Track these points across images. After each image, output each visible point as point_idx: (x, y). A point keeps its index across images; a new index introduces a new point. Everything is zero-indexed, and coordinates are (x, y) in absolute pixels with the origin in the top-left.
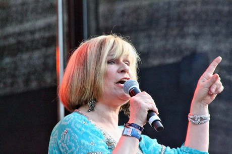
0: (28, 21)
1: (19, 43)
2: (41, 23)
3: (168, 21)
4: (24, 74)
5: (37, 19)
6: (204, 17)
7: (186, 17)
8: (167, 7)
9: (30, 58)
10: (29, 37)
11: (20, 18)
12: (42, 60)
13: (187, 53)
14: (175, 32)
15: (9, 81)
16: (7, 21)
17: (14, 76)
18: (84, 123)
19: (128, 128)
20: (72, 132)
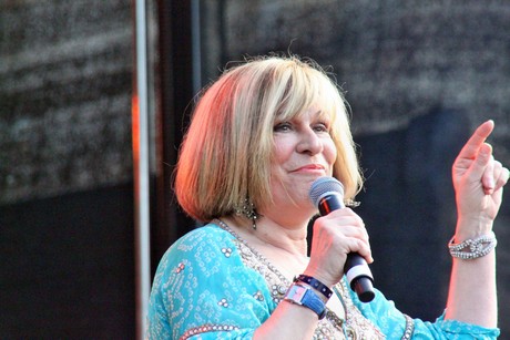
0: (68, 37)
1: (49, 86)
2: (96, 42)
3: (380, 39)
4: (60, 156)
5: (89, 34)
6: (459, 28)
7: (418, 30)
8: (376, 7)
9: (75, 120)
10: (71, 73)
11: (51, 30)
12: (99, 125)
13: (421, 109)
14: (395, 62)
15: (27, 170)
16: (23, 37)
17: (38, 159)
18: (224, 251)
19: (299, 285)
20: (191, 269)
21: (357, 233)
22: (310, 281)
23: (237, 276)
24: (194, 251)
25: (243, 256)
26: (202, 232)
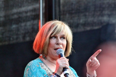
0: (24, 6)
1: (19, 17)
2: (30, 8)
3: (95, 8)
4: (22, 34)
5: (28, 6)
7: (104, 6)
9: (25, 26)
10: (24, 15)
11: (20, 5)
12: (31, 26)
13: (105, 24)
14: (98, 13)
15: (15, 37)
17: (17, 34)
18: (37, 66)
19: (53, 75)
20: (30, 70)
21: (65, 63)
22: (56, 74)
23: (40, 71)
24: (31, 66)
25: (42, 66)
26: (32, 61)
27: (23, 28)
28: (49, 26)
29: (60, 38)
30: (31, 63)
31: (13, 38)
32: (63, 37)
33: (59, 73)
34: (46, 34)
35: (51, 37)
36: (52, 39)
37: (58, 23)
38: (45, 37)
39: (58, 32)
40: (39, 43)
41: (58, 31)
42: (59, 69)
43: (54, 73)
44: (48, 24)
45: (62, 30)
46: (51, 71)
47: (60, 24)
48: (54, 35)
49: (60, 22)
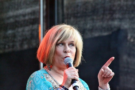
0: (21, 9)
1: (16, 22)
2: (29, 10)
3: (104, 11)
4: (20, 41)
6: (125, 8)
7: (114, 8)
8: (103, 2)
9: (23, 31)
10: (22, 18)
11: (16, 7)
12: (30, 32)
13: (115, 30)
14: (108, 17)
15: (11, 44)
16: (9, 8)
17: (14, 41)
18: (41, 77)
19: (60, 88)
20: (33, 83)
21: (74, 74)
22: (63, 87)
23: (45, 83)
24: (34, 78)
25: (47, 78)
26: (36, 72)
27: (20, 34)
28: (56, 31)
29: (68, 45)
30: (34, 75)
31: (8, 46)
32: (72, 44)
33: (67, 86)
34: (51, 40)
35: (58, 43)
36: (59, 47)
37: (66, 27)
38: (50, 44)
39: (66, 38)
40: (44, 50)
41: (66, 36)
42: (67, 81)
43: (61, 85)
44: (54, 29)
45: (70, 36)
46: (57, 83)
47: (68, 29)
48: (62, 41)
49: (69, 26)
